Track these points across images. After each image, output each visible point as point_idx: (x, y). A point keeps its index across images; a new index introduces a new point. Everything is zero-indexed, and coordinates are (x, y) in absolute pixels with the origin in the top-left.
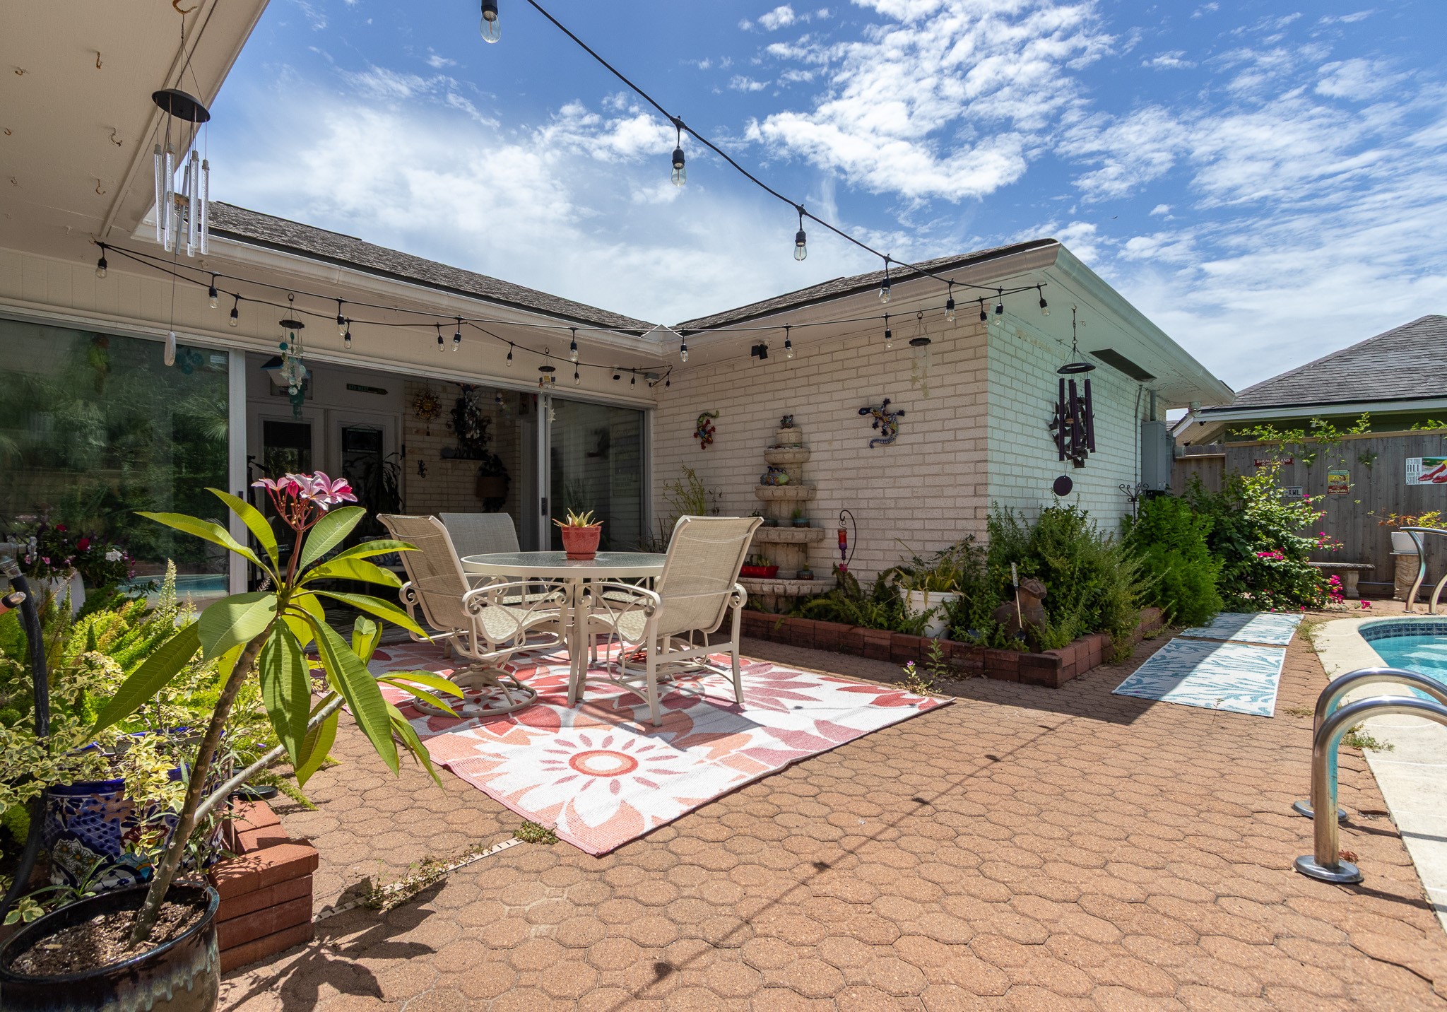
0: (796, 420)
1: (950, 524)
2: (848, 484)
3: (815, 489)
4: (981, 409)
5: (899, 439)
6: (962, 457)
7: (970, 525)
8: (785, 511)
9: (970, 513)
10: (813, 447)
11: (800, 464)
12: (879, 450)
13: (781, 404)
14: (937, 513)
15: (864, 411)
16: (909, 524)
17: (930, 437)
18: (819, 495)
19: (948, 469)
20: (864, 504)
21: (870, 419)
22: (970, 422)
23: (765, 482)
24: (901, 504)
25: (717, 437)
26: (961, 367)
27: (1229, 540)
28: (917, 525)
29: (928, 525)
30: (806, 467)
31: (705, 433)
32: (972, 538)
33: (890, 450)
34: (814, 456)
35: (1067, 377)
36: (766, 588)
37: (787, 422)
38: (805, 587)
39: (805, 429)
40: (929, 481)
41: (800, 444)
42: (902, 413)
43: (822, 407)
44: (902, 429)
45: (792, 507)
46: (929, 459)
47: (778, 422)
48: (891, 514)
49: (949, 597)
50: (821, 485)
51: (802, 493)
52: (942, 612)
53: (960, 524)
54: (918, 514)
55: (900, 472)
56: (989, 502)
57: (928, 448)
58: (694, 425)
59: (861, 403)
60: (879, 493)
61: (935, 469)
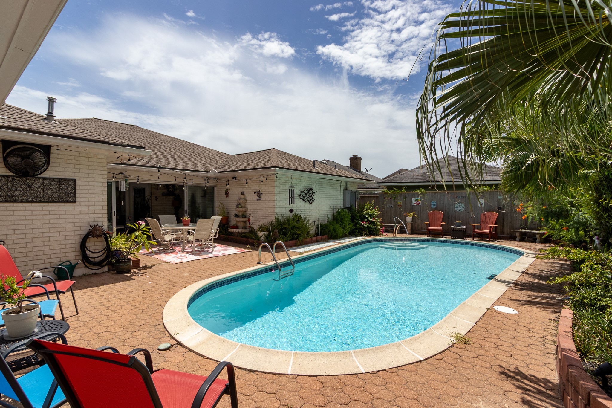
0: (244, 193)
1: (269, 218)
2: (253, 208)
3: (247, 209)
4: (274, 195)
5: (262, 199)
6: (271, 204)
7: (272, 218)
8: (240, 214)
9: (272, 216)
10: (247, 199)
11: (245, 203)
12: (258, 201)
13: (241, 189)
14: (267, 216)
15: (255, 193)
16: (263, 218)
17: (267, 199)
18: (248, 210)
19: (269, 206)
20: (256, 213)
21: (256, 194)
22: (272, 197)
23: (237, 207)
24: (262, 213)
25: (229, 195)
26: (271, 185)
27: (357, 220)
28: (264, 218)
29: (266, 218)
30: (246, 204)
31: (227, 194)
32: (273, 221)
33: (260, 201)
34: (247, 201)
35: (291, 189)
36: (234, 231)
37: (243, 193)
38: (243, 231)
39: (246, 195)
40: (266, 208)
41: (245, 199)
42: (262, 194)
43: (249, 191)
44: (262, 197)
45: (242, 213)
46: (266, 204)
47: (241, 193)
48: (260, 215)
49: (265, 233)
50: (249, 208)
51: (244, 210)
52: (264, 236)
53: (271, 218)
54: (265, 215)
55: (262, 206)
56: (275, 213)
57: (266, 202)
58: (225, 191)
59: (255, 191)
60: (258, 211)
61: (267, 206)
